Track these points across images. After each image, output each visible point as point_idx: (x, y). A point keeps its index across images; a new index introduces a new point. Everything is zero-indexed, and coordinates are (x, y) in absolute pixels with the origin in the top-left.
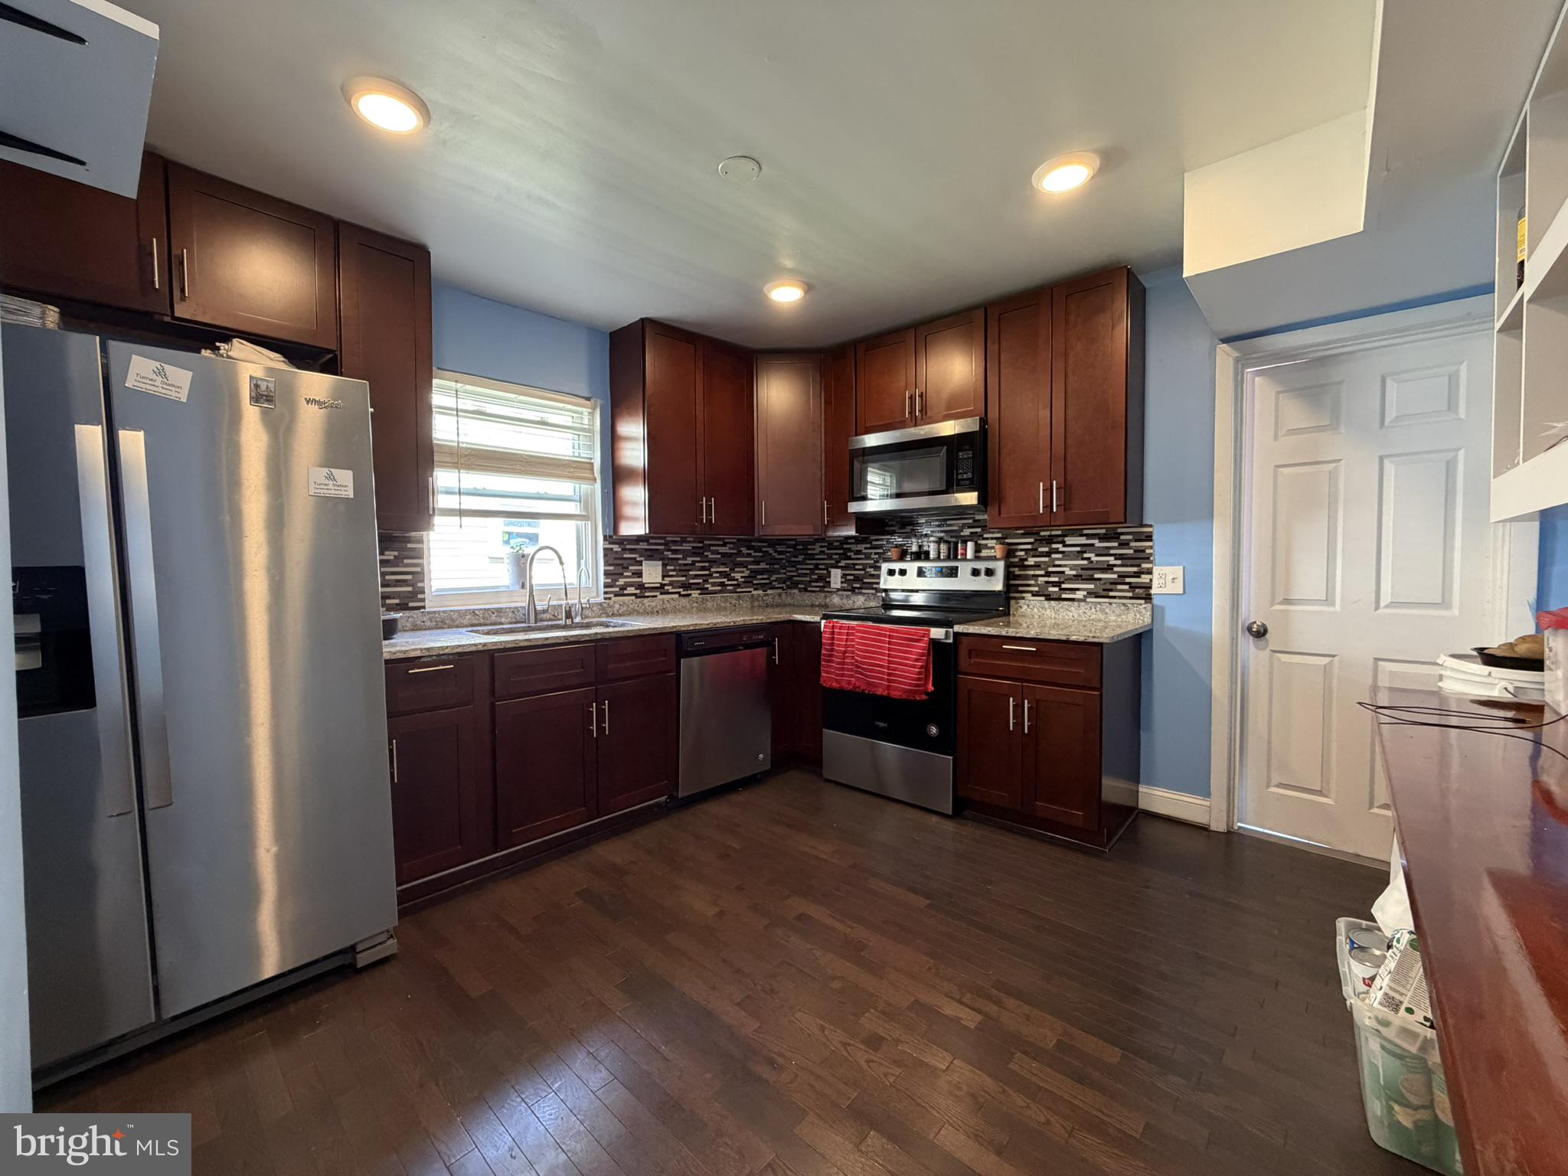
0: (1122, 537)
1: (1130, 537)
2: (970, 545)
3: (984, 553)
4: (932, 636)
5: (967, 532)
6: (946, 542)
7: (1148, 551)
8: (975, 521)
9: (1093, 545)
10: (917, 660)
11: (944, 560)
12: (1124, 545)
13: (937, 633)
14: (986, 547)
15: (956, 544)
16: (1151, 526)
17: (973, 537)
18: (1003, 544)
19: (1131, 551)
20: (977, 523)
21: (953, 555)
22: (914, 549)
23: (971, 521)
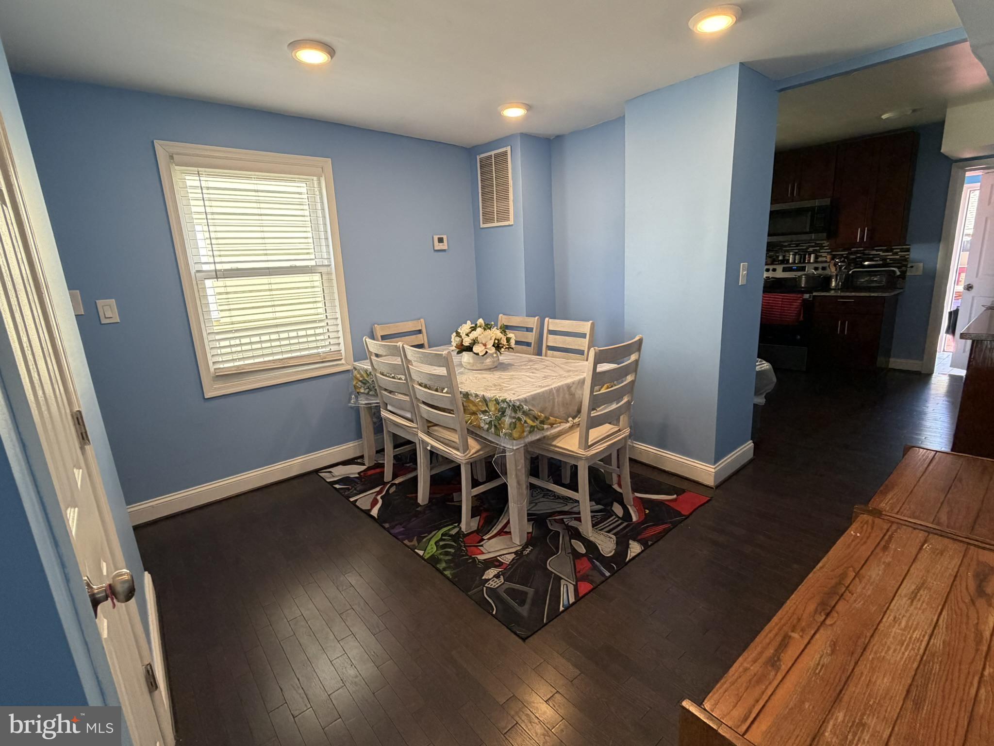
0: (895, 251)
1: (899, 250)
2: (812, 256)
3: (820, 259)
4: (804, 297)
5: (811, 249)
6: (799, 254)
7: (907, 257)
8: (816, 244)
9: (879, 254)
10: (796, 308)
11: (797, 263)
12: (896, 254)
13: (807, 296)
14: (821, 256)
15: (805, 255)
16: (909, 245)
17: (814, 252)
18: (831, 255)
19: (898, 257)
20: (817, 245)
21: (803, 260)
22: (780, 258)
23: (813, 244)
